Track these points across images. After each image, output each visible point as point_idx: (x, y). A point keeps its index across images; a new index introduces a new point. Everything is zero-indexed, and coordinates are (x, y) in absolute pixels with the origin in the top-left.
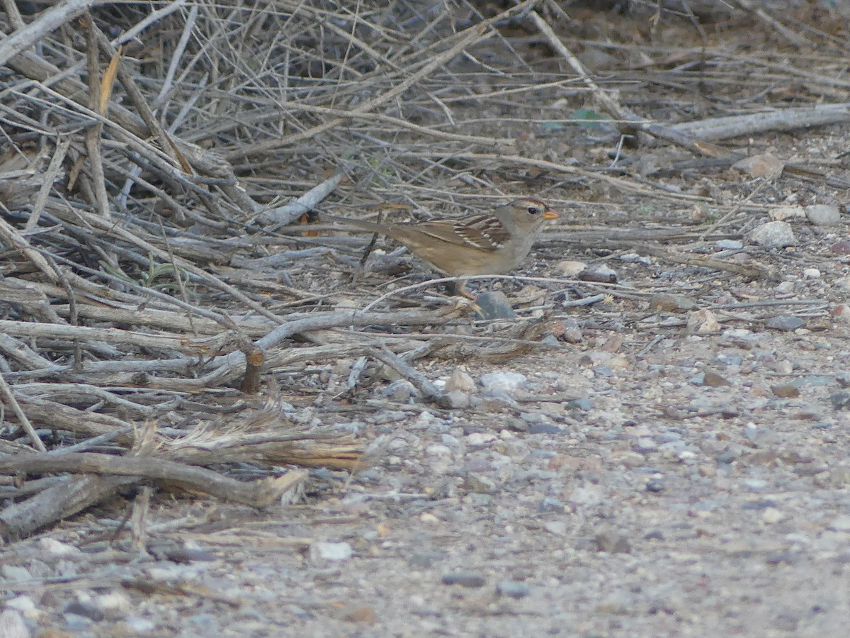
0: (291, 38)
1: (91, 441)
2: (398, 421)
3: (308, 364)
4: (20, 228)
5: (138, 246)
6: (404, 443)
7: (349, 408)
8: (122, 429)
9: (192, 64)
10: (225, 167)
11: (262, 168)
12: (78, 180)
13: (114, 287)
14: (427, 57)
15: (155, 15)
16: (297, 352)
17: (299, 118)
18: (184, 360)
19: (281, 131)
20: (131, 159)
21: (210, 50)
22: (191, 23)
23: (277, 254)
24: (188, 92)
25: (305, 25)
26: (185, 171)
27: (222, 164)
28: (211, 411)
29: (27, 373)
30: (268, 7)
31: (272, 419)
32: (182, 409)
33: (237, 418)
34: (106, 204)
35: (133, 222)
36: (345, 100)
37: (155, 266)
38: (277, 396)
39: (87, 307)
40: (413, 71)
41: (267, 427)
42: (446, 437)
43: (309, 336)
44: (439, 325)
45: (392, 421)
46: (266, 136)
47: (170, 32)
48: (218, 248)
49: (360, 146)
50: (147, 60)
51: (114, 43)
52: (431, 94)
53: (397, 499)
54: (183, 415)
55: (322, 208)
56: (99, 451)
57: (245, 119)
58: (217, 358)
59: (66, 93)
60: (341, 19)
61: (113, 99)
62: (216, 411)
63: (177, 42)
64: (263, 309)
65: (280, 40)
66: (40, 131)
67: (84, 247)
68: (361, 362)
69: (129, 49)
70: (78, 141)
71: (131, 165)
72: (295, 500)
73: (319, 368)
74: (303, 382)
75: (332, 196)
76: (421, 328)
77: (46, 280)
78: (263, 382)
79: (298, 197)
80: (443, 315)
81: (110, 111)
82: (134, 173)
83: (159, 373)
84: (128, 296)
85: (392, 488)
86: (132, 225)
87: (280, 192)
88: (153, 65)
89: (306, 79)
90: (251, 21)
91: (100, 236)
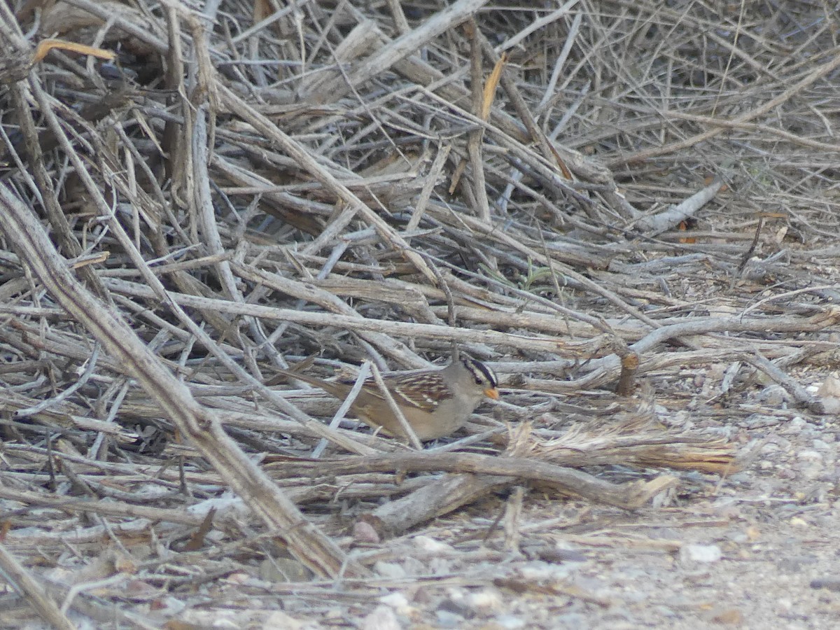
0: (675, 47)
1: (465, 440)
2: (771, 426)
3: (683, 368)
4: (402, 230)
5: (516, 249)
6: (775, 447)
7: (722, 412)
8: (496, 430)
9: (575, 72)
10: (605, 173)
11: (643, 175)
12: (460, 184)
13: (492, 290)
14: (808, 68)
15: (539, 22)
16: (671, 356)
17: (681, 127)
18: (559, 362)
19: (662, 138)
20: (513, 164)
21: (593, 58)
22: (574, 31)
23: (655, 260)
24: (570, 99)
25: (688, 35)
26: (565, 176)
27: (601, 171)
28: (585, 413)
29: (405, 372)
30: (652, 17)
31: (646, 421)
32: (558, 411)
33: (611, 420)
34: (486, 208)
35: (513, 225)
36: (727, 109)
37: (533, 270)
38: (651, 398)
39: (466, 309)
40: (794, 82)
41: (639, 430)
42: (817, 443)
43: (685, 340)
44: (813, 332)
45: (764, 426)
46: (648, 144)
47: (555, 40)
48: (596, 253)
49: (740, 155)
50: (531, 67)
51: (497, 49)
52: (811, 105)
53: (768, 503)
54: (558, 416)
55: (701, 215)
56: (475, 451)
57: (627, 127)
58: (593, 361)
59: (449, 98)
60: (725, 31)
61: (495, 104)
62: (591, 413)
63: (561, 48)
64: (639, 314)
65: (664, 49)
66: (423, 135)
67: (465, 249)
68: (735, 367)
69: (513, 56)
70: (460, 146)
71: (513, 170)
72: (667, 502)
73: (694, 372)
74: (677, 386)
75: (711, 203)
76: (795, 334)
77: (425, 281)
78: (638, 386)
79: (677, 204)
80: (816, 323)
81: (492, 115)
82: (516, 178)
83: (535, 374)
84: (507, 299)
85: (763, 491)
86: (513, 229)
87: (659, 199)
88: (537, 72)
89: (688, 88)
90: (634, 30)
91: (480, 239)
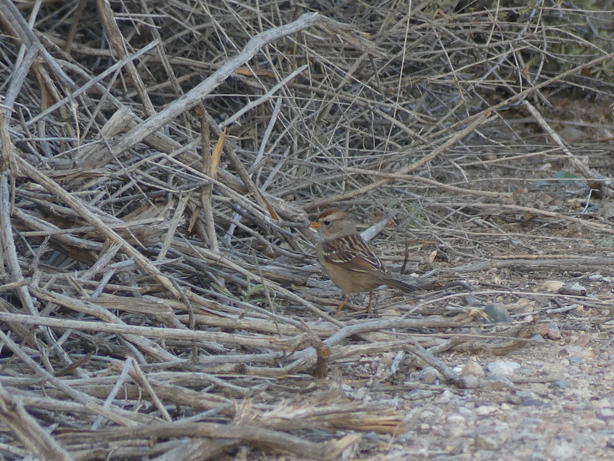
0: (351, 120)
1: (204, 414)
2: (428, 397)
3: (363, 356)
4: (154, 260)
5: (238, 272)
6: (431, 413)
7: (392, 388)
8: (226, 405)
9: (278, 141)
10: (302, 214)
12: (196, 225)
13: (221, 302)
14: (448, 134)
15: (251, 105)
16: (353, 348)
17: (357, 179)
18: (272, 354)
19: (343, 188)
20: (234, 209)
21: (291, 130)
22: (277, 111)
24: (275, 161)
25: (360, 111)
26: (273, 217)
27: (299, 213)
28: (291, 391)
29: (159, 364)
30: (334, 99)
31: (336, 396)
32: (271, 390)
33: (310, 396)
34: (216, 242)
35: (235, 254)
36: (390, 165)
37: (251, 286)
38: (339, 379)
39: (202, 316)
40: (439, 144)
41: (331, 403)
42: (462, 409)
43: (363, 336)
44: (457, 327)
45: (423, 398)
46: (333, 192)
47: (263, 117)
48: (296, 273)
49: (401, 199)
50: (246, 138)
51: (220, 126)
52: (452, 161)
53: (426, 455)
54: (271, 394)
55: (373, 243)
56: (210, 421)
57: (317, 180)
58: (296, 353)
59: (186, 162)
60: (387, 107)
61: (220, 165)
62: (296, 391)
63: (268, 123)
64: (330, 317)
65: (342, 122)
66: (167, 190)
67: (200, 273)
68: (400, 355)
69: (232, 130)
70: (195, 197)
71: (234, 213)
72: (352, 456)
73: (370, 359)
74: (358, 370)
75: (381, 235)
76: (444, 330)
77: (172, 297)
78: (329, 370)
80: (460, 320)
81: (218, 174)
82: (237, 219)
83: (254, 363)
84: (232, 308)
85: (423, 446)
86: (236, 257)
88: (251, 141)
89: (361, 150)
90: (321, 109)
91: (211, 265)
